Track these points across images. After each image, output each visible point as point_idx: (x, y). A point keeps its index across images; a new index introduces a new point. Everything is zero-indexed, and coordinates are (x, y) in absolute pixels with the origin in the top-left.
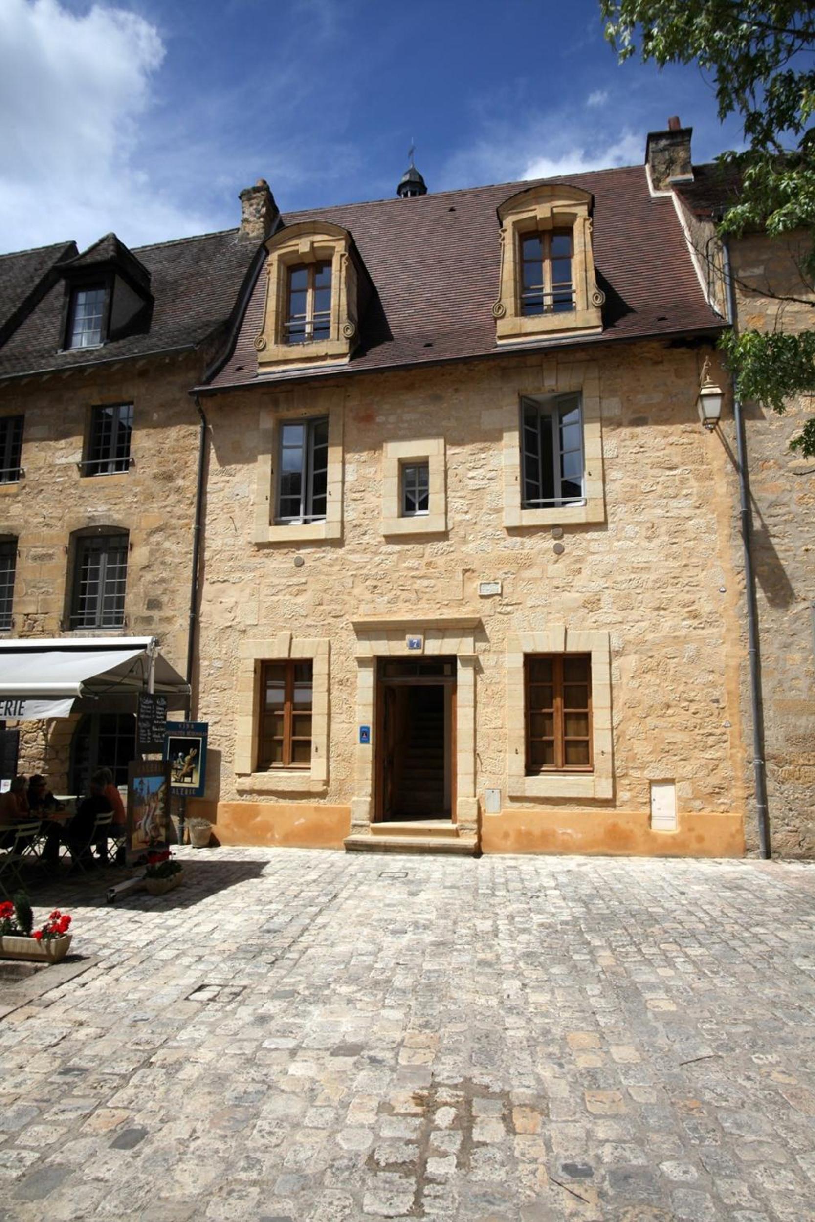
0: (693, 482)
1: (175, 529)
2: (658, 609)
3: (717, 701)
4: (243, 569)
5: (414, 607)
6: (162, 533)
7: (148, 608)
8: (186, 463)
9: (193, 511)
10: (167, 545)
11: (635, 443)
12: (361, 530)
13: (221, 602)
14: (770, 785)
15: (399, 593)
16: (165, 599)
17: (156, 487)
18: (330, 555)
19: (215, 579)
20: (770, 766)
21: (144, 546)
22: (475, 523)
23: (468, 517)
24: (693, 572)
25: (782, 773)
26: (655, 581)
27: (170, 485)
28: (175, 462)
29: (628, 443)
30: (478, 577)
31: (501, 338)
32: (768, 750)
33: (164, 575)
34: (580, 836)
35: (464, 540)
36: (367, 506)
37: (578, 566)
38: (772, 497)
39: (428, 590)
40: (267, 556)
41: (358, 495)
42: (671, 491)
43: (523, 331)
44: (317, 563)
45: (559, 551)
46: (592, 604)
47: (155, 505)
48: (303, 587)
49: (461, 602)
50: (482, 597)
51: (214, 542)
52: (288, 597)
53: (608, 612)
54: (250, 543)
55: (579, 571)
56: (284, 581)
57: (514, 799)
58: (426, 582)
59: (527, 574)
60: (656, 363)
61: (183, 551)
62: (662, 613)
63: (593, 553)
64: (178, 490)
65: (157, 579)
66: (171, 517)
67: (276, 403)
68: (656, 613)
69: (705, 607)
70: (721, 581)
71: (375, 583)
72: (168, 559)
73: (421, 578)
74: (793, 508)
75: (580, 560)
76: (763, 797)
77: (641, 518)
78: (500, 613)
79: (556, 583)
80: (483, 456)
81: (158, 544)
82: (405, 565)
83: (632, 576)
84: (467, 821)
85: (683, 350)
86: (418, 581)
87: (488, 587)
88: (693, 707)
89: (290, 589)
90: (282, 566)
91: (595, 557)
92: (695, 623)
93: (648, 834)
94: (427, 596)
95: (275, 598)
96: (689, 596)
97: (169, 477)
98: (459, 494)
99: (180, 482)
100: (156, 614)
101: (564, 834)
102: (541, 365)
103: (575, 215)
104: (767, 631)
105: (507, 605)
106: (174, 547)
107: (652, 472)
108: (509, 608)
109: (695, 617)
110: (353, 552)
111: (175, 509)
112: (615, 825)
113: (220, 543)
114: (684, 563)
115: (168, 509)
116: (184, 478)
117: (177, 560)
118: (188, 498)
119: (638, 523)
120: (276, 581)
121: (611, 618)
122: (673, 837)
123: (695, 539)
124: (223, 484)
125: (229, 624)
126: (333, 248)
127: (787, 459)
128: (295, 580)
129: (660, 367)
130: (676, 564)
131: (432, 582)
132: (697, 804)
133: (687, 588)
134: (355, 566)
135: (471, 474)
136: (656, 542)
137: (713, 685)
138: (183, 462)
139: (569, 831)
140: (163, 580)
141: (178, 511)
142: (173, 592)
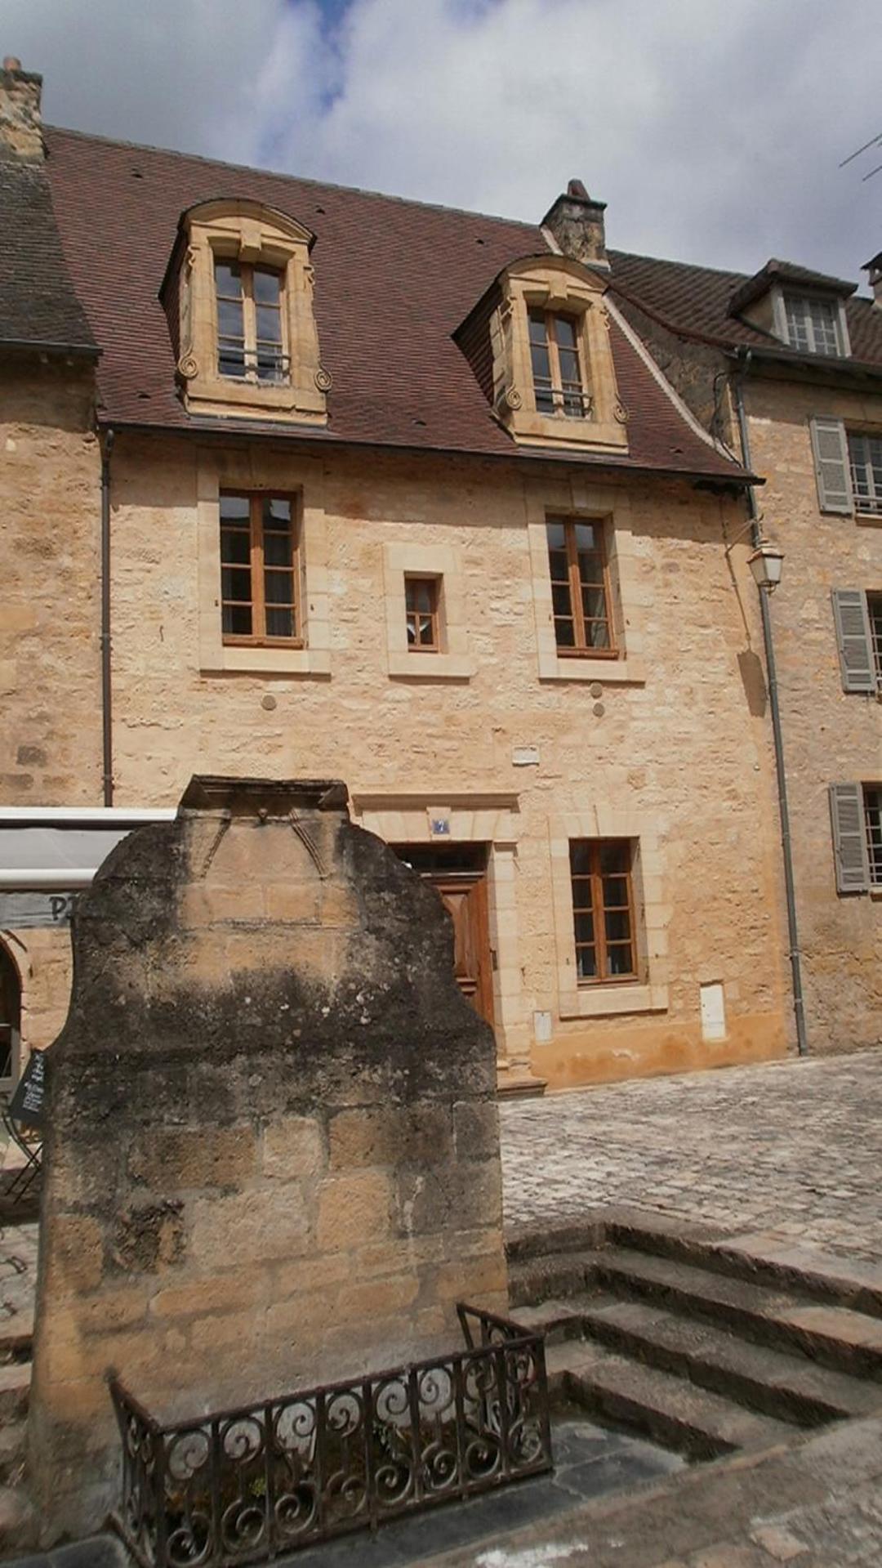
0: (724, 645)
1: (60, 635)
2: (700, 787)
3: (756, 891)
4: (181, 709)
5: (435, 776)
6: (36, 639)
7: (19, 762)
8: (75, 532)
9: (94, 609)
10: (46, 659)
11: (668, 591)
12: (356, 665)
13: (150, 758)
14: (804, 978)
15: (413, 756)
16: (51, 747)
17: (23, 564)
18: (314, 698)
19: (138, 721)
20: (802, 957)
21: (6, 658)
22: (503, 669)
23: (494, 660)
24: (730, 747)
25: (812, 964)
26: (697, 755)
27: (49, 562)
28: (54, 527)
29: (661, 591)
30: (509, 741)
31: (520, 435)
32: (799, 941)
33: (46, 709)
34: (638, 1056)
35: (491, 691)
36: (362, 631)
37: (621, 733)
38: (792, 670)
39: (451, 754)
40: (219, 690)
41: (348, 615)
42: (706, 653)
43: (546, 434)
44: (298, 707)
45: (599, 711)
46: (635, 781)
47: (23, 593)
48: (279, 741)
49: (491, 772)
50: (516, 765)
51: (130, 663)
52: (255, 755)
53: (652, 791)
54: (190, 669)
55: (621, 739)
56: (250, 730)
57: (563, 1020)
58: (448, 744)
59: (568, 740)
60: (683, 503)
61: (79, 672)
62: (705, 792)
63: (634, 719)
64: (65, 574)
65: (33, 715)
66: (53, 615)
67: (221, 463)
68: (698, 792)
69: (744, 787)
70: (754, 758)
71: (381, 741)
72: (52, 684)
73: (438, 737)
74: (810, 684)
75: (621, 726)
76: (797, 992)
77: (678, 682)
78: (537, 787)
79: (598, 753)
80: (508, 582)
81: (32, 656)
82: (418, 718)
83: (675, 748)
84: (519, 1054)
85: (706, 493)
86: (437, 742)
87: (523, 753)
88: (735, 898)
89: (259, 743)
90: (243, 707)
91: (635, 723)
92: (734, 804)
93: (701, 1044)
94: (449, 763)
95: (237, 756)
96: (726, 774)
97: (45, 551)
98: (482, 630)
99: (66, 561)
100: (36, 772)
101: (621, 1056)
102: (568, 480)
103: (590, 304)
104: (796, 813)
105: (546, 777)
106: (60, 665)
107: (688, 628)
108: (548, 782)
109: (735, 798)
110: (348, 695)
111: (59, 604)
112: (670, 1038)
113: (141, 664)
114: (722, 735)
115: (49, 602)
116: (71, 555)
117: (68, 687)
118: (83, 589)
119: (678, 687)
120: (238, 730)
121: (658, 798)
122: (725, 1045)
123: (729, 710)
124: (142, 574)
125: (167, 792)
126: (292, 254)
127: (802, 630)
128: (266, 731)
129: (685, 508)
130: (715, 737)
131: (455, 744)
132: (744, 1005)
133: (726, 765)
134: (353, 716)
135: (495, 605)
136: (695, 709)
137: (753, 873)
138: (69, 529)
139: (627, 1052)
140: (43, 717)
141: (64, 605)
142: (65, 737)
